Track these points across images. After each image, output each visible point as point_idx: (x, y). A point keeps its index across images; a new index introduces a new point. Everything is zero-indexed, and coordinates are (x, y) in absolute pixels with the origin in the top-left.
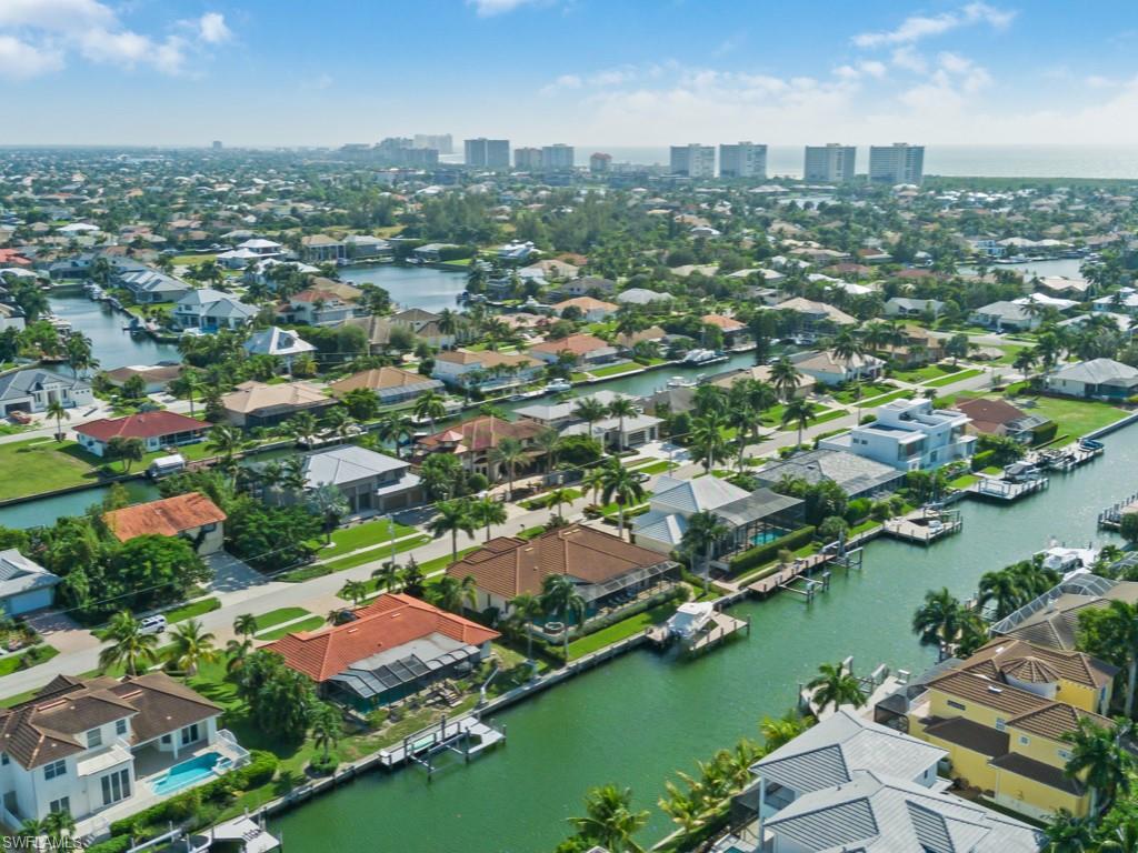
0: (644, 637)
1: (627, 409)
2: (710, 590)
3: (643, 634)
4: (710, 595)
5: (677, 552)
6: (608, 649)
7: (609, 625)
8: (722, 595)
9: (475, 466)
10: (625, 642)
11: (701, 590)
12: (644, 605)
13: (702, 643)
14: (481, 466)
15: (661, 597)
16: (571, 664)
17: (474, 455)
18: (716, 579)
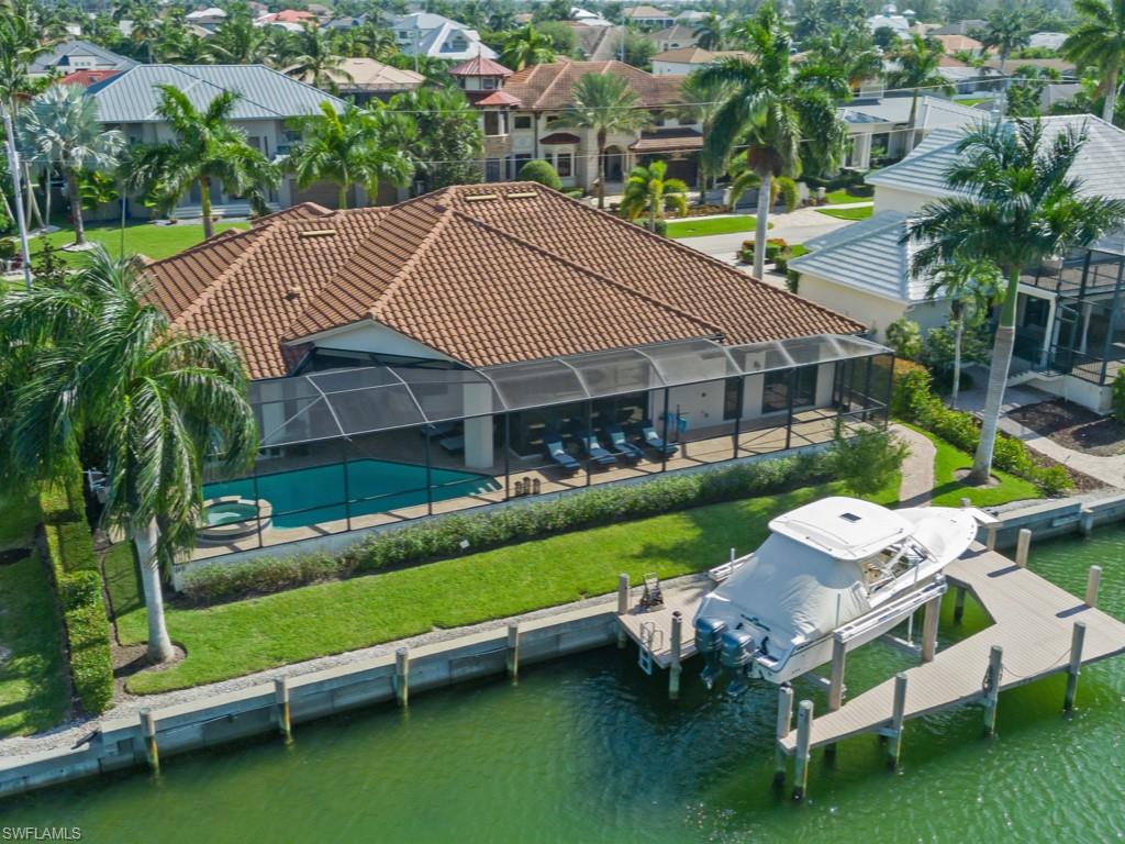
0: (611, 618)
1: (931, 74)
2: (1002, 464)
3: (609, 605)
4: (995, 484)
5: (912, 327)
6: (382, 657)
7: (481, 545)
8: (1050, 492)
9: (541, 147)
10: (496, 632)
11: (965, 460)
12: (693, 483)
13: (869, 709)
14: (557, 149)
15: (775, 467)
16: (119, 717)
17: (542, 122)
18: (1043, 432)
